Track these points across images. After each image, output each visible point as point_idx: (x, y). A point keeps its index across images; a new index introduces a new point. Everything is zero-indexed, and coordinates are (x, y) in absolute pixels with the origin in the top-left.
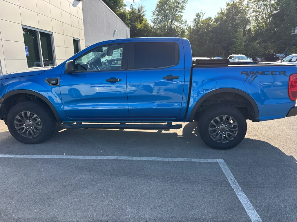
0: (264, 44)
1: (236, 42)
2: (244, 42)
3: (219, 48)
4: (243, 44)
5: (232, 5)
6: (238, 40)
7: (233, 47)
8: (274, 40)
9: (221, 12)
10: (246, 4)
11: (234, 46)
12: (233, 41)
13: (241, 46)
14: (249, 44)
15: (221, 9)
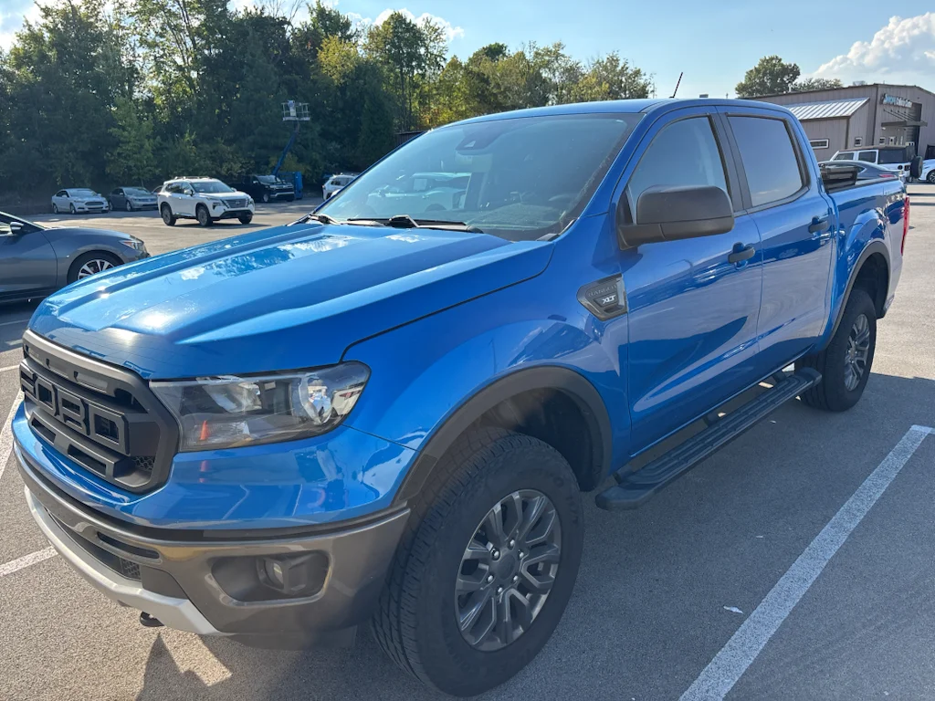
0: (206, 146)
1: (122, 139)
2: (148, 137)
3: (67, 158)
4: (147, 144)
5: (64, 15)
6: (126, 133)
7: (115, 153)
8: (232, 136)
9: (28, 32)
10: (111, 14)
11: (119, 150)
12: (111, 134)
13: (143, 154)
14: (165, 144)
15: (27, 21)
